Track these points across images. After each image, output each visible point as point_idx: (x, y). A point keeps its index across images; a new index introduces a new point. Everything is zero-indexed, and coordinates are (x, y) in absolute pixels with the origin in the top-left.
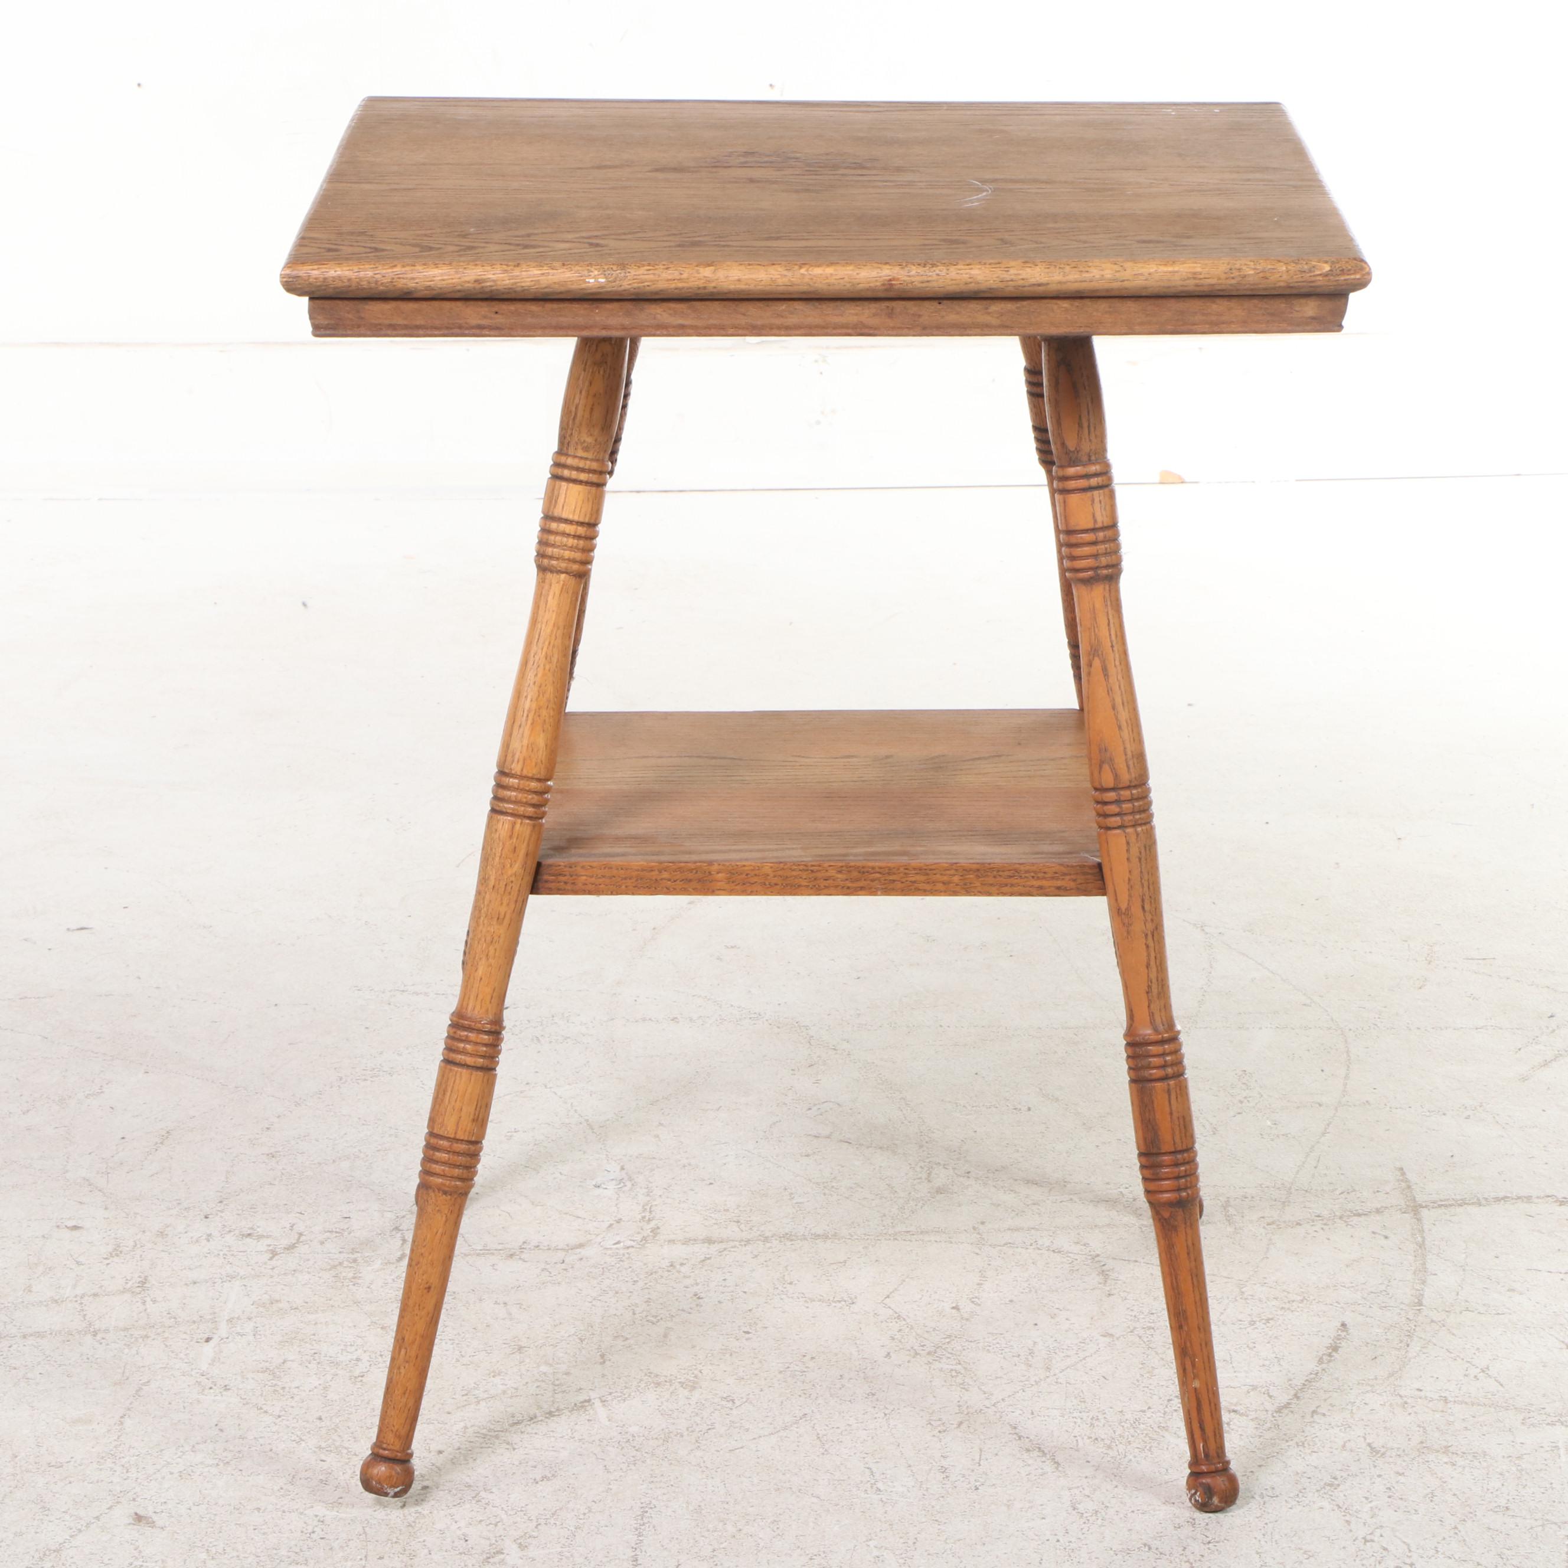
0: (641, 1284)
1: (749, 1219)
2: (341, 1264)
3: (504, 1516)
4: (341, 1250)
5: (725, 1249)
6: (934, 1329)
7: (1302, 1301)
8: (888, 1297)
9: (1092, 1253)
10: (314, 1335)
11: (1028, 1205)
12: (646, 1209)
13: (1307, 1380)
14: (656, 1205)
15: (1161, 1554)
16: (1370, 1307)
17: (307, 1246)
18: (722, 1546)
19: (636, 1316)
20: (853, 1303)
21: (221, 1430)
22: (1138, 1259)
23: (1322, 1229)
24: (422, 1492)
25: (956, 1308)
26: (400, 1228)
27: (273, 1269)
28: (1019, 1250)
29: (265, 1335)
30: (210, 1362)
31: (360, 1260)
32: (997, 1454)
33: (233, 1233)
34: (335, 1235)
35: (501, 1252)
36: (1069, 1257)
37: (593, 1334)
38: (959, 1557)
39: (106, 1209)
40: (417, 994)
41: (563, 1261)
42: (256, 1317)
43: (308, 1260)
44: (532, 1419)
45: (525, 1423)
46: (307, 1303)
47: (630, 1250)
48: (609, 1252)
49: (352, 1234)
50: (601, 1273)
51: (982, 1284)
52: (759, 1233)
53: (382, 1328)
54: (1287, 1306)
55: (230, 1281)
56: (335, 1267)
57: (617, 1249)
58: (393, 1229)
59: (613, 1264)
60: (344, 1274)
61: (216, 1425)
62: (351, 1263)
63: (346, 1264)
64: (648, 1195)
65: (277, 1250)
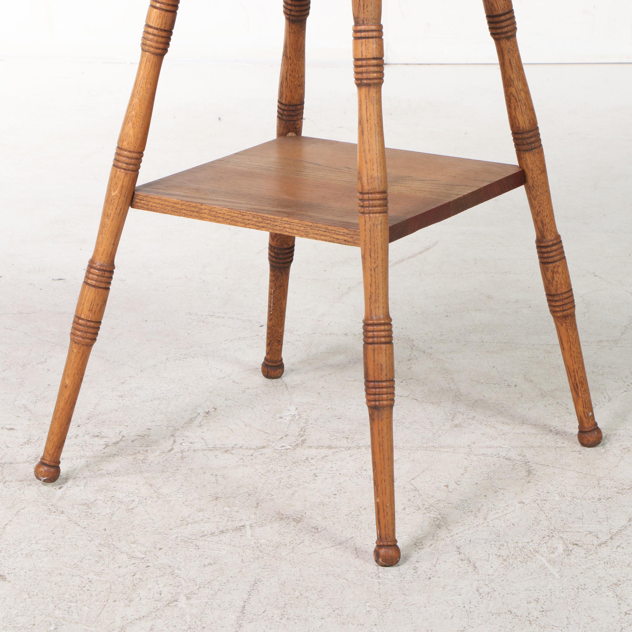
0: (288, 468)
1: (353, 437)
2: (139, 452)
3: (183, 583)
4: (141, 445)
5: (336, 452)
6: (432, 496)
7: (629, 489)
8: (413, 479)
9: (526, 461)
10: (115, 487)
11: (500, 435)
12: (302, 430)
13: (619, 530)
14: (308, 428)
15: (516, 616)
17: (124, 443)
18: (290, 602)
19: (280, 484)
21: (53, 533)
22: (549, 465)
24: (146, 568)
25: (447, 486)
26: (175, 435)
27: (104, 453)
28: (489, 457)
29: (90, 486)
30: (58, 499)
31: (149, 451)
32: (445, 561)
33: (89, 435)
34: (140, 437)
35: (222, 449)
36: (514, 462)
37: (256, 492)
38: (410, 613)
39: (30, 420)
40: (219, 317)
41: (252, 455)
42: (88, 477)
43: (123, 450)
44: (212, 534)
45: (208, 536)
46: (116, 471)
47: (288, 450)
48: (277, 451)
49: (149, 438)
50: (270, 461)
51: (464, 474)
52: (356, 444)
53: (150, 485)
54: (621, 491)
55: (81, 459)
56: (135, 453)
57: (282, 450)
58: (171, 435)
59: (277, 457)
60: (139, 457)
61: (52, 531)
62: (144, 452)
63: (142, 452)
64: (306, 423)
65: (109, 444)
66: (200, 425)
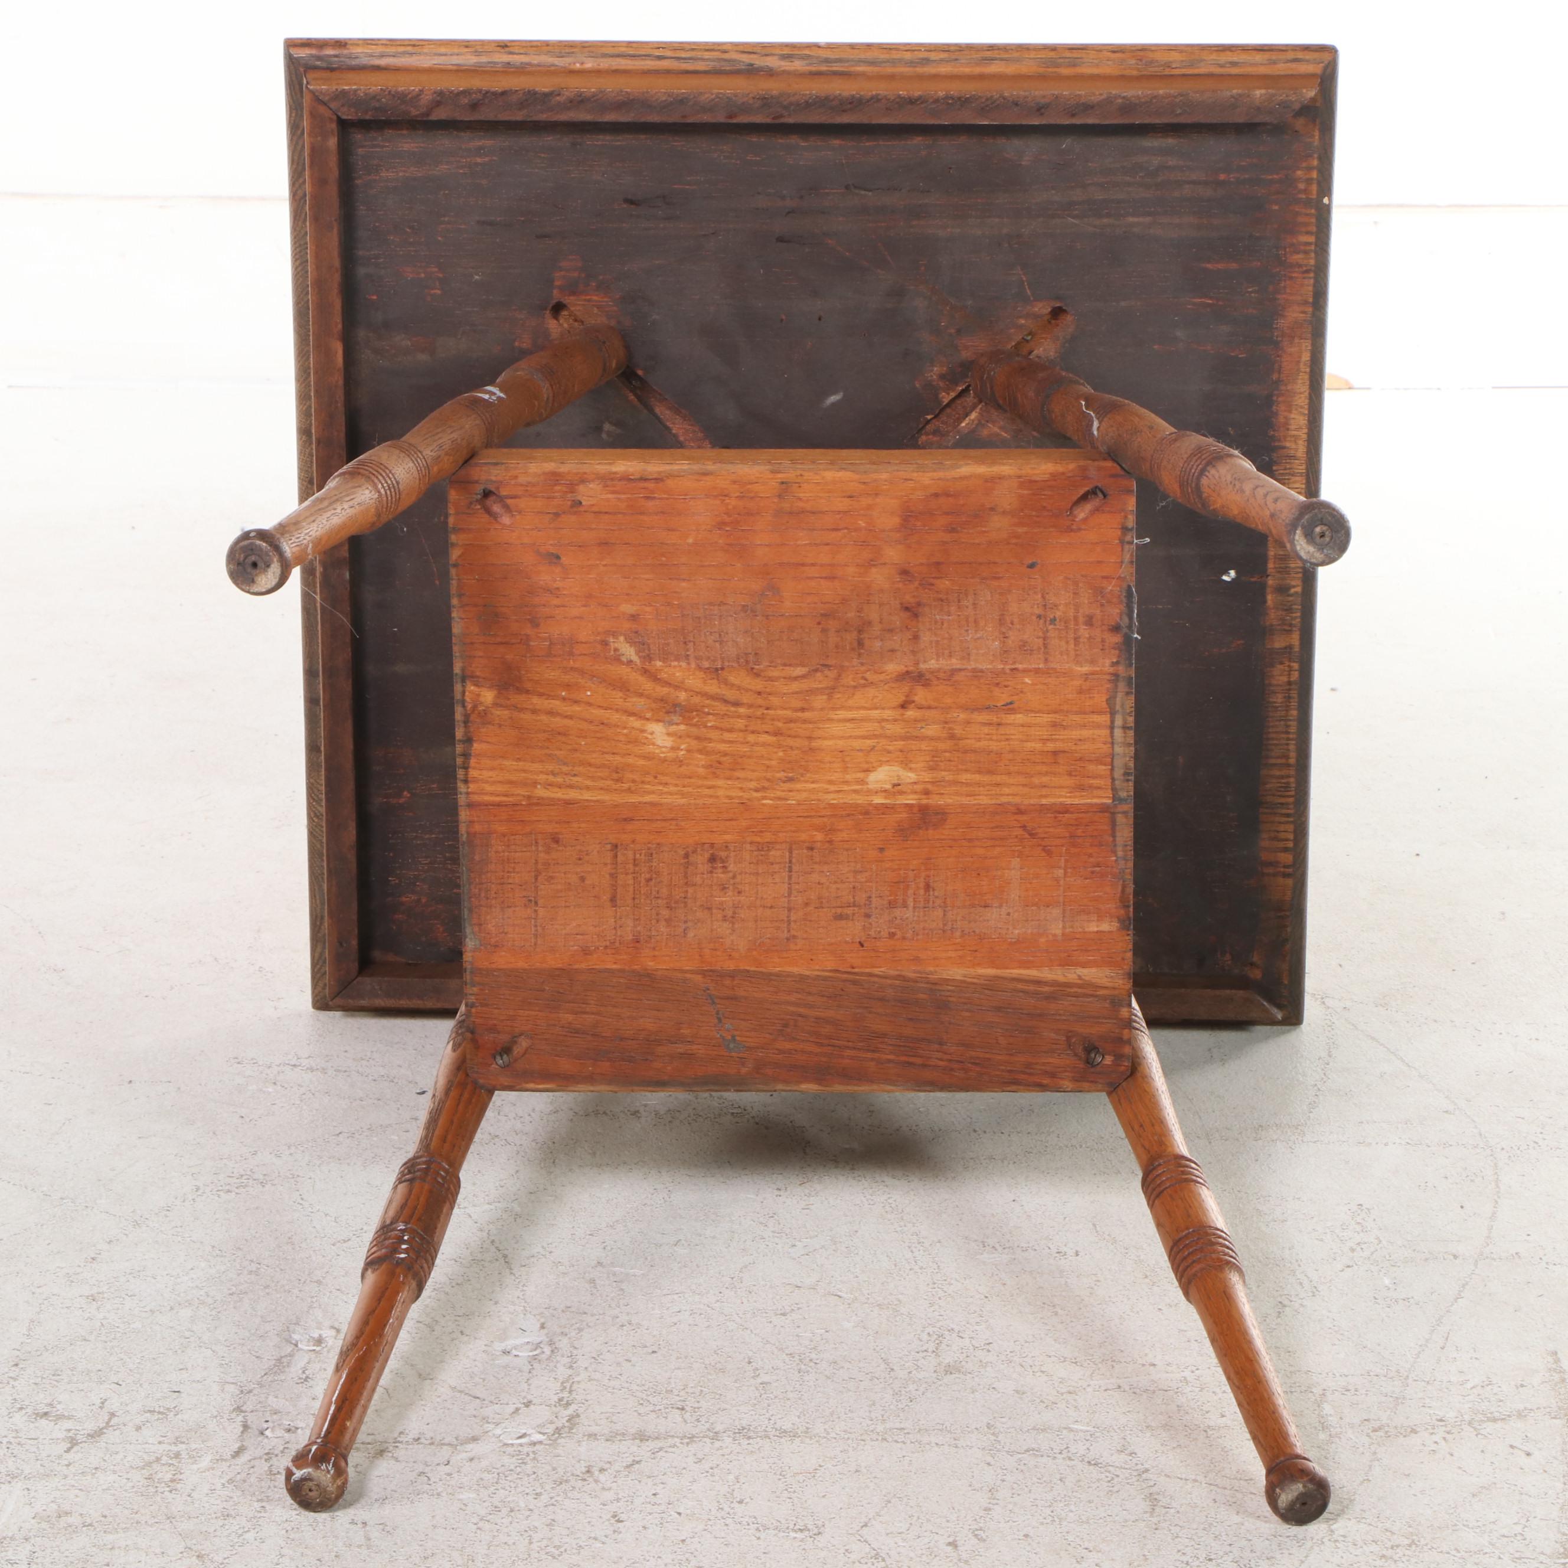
0: (545, 1498)
1: (696, 1405)
2: (158, 1460)
4: (162, 1439)
5: (661, 1449)
7: (1410, 1546)
8: (866, 1525)
9: (1139, 1467)
11: (1062, 1394)
12: (565, 1388)
14: (579, 1382)
16: (1500, 1558)
17: (117, 1432)
19: (532, 1546)
20: (819, 1533)
22: (1198, 1478)
23: (1444, 1439)
25: (953, 1544)
26: (243, 1408)
27: (68, 1465)
28: (1045, 1460)
31: (184, 1455)
33: (24, 1412)
34: (156, 1416)
35: (369, 1446)
36: (1109, 1472)
40: (312, 1070)
41: (449, 1462)
42: (35, 1536)
43: (117, 1453)
46: (105, 1517)
47: (538, 1447)
48: (510, 1450)
49: (179, 1416)
50: (495, 1480)
51: (990, 1509)
52: (708, 1425)
53: (198, 1556)
54: (1390, 1553)
55: (10, 1482)
56: (149, 1464)
57: (521, 1445)
58: (234, 1410)
59: (512, 1467)
60: (160, 1475)
62: (171, 1458)
63: (165, 1460)
64: (571, 1367)
65: (78, 1437)
66: (304, 1376)
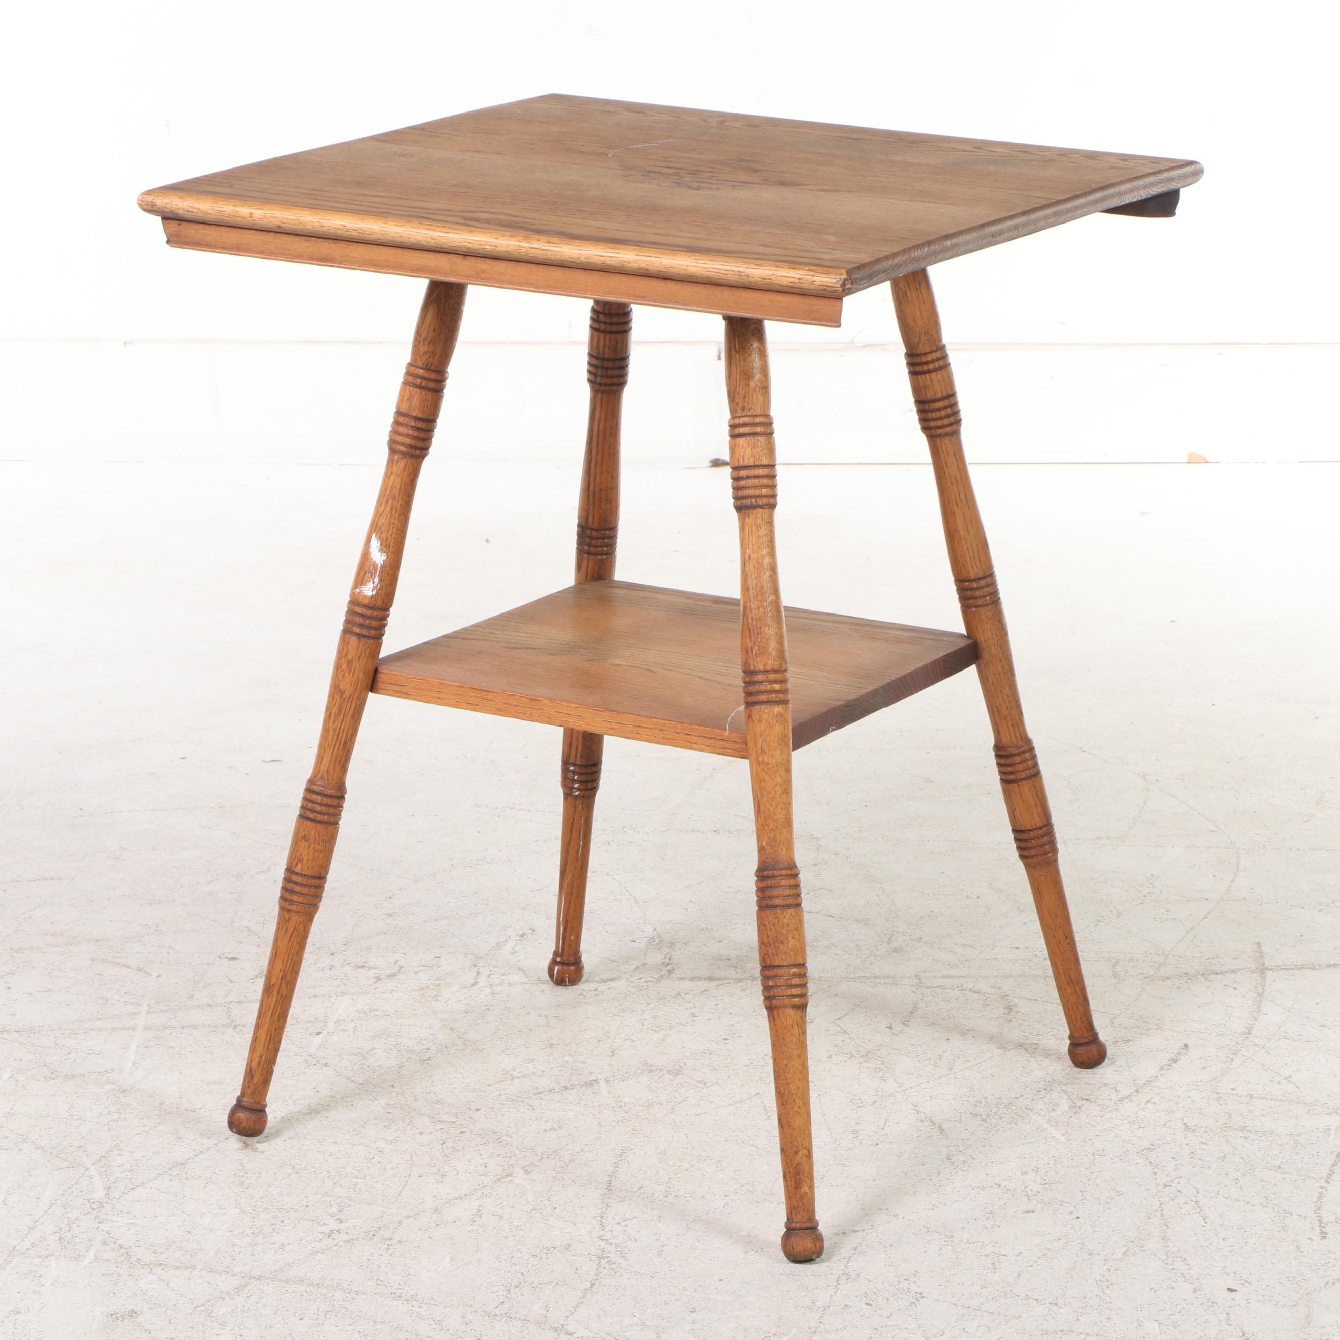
0: (652, 1006)
1: (744, 966)
2: (427, 987)
3: (517, 1152)
4: (430, 978)
5: (721, 985)
6: (870, 1041)
7: (1158, 1029)
8: (839, 1019)
9: (1003, 994)
10: (399, 1032)
12: (667, 957)
13: (1148, 1081)
14: (675, 955)
15: (1007, 1190)
16: (1210, 1034)
17: (405, 975)
18: (677, 1176)
19: (644, 1027)
20: (812, 1022)
21: (318, 1092)
23: (1186, 982)
24: (460, 1135)
25: (890, 1028)
26: (478, 965)
27: (375, 989)
28: (948, 991)
29: (361, 1032)
30: (317, 1047)
31: (442, 985)
32: (898, 1123)
33: (350, 965)
34: (427, 968)
36: (985, 996)
37: (609, 1037)
38: (854, 1188)
39: (258, 947)
40: (522, 810)
41: (597, 989)
42: (357, 1020)
43: (404, 984)
44: (551, 1091)
45: (545, 1093)
46: (397, 1011)
47: (649, 983)
48: (632, 984)
49: (440, 968)
50: (624, 998)
51: (913, 1012)
52: (750, 974)
53: (450, 1029)
55: (342, 996)
56: (423, 989)
57: (639, 982)
58: (472, 965)
59: (634, 992)
60: (428, 994)
61: (315, 1088)
62: (435, 987)
63: (431, 987)
64: (671, 948)
65: (382, 977)
66: (513, 951)
